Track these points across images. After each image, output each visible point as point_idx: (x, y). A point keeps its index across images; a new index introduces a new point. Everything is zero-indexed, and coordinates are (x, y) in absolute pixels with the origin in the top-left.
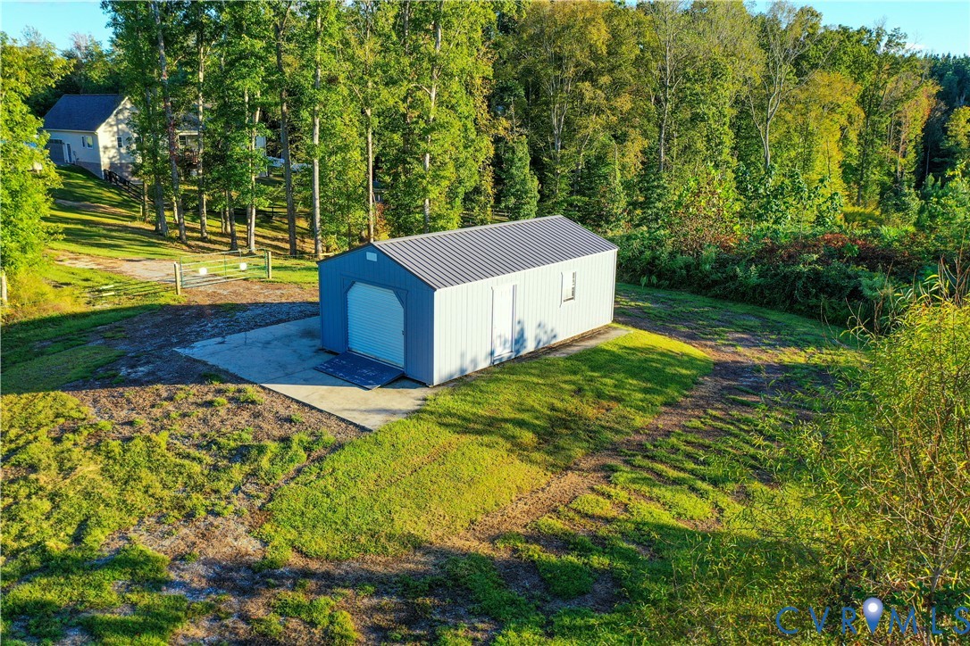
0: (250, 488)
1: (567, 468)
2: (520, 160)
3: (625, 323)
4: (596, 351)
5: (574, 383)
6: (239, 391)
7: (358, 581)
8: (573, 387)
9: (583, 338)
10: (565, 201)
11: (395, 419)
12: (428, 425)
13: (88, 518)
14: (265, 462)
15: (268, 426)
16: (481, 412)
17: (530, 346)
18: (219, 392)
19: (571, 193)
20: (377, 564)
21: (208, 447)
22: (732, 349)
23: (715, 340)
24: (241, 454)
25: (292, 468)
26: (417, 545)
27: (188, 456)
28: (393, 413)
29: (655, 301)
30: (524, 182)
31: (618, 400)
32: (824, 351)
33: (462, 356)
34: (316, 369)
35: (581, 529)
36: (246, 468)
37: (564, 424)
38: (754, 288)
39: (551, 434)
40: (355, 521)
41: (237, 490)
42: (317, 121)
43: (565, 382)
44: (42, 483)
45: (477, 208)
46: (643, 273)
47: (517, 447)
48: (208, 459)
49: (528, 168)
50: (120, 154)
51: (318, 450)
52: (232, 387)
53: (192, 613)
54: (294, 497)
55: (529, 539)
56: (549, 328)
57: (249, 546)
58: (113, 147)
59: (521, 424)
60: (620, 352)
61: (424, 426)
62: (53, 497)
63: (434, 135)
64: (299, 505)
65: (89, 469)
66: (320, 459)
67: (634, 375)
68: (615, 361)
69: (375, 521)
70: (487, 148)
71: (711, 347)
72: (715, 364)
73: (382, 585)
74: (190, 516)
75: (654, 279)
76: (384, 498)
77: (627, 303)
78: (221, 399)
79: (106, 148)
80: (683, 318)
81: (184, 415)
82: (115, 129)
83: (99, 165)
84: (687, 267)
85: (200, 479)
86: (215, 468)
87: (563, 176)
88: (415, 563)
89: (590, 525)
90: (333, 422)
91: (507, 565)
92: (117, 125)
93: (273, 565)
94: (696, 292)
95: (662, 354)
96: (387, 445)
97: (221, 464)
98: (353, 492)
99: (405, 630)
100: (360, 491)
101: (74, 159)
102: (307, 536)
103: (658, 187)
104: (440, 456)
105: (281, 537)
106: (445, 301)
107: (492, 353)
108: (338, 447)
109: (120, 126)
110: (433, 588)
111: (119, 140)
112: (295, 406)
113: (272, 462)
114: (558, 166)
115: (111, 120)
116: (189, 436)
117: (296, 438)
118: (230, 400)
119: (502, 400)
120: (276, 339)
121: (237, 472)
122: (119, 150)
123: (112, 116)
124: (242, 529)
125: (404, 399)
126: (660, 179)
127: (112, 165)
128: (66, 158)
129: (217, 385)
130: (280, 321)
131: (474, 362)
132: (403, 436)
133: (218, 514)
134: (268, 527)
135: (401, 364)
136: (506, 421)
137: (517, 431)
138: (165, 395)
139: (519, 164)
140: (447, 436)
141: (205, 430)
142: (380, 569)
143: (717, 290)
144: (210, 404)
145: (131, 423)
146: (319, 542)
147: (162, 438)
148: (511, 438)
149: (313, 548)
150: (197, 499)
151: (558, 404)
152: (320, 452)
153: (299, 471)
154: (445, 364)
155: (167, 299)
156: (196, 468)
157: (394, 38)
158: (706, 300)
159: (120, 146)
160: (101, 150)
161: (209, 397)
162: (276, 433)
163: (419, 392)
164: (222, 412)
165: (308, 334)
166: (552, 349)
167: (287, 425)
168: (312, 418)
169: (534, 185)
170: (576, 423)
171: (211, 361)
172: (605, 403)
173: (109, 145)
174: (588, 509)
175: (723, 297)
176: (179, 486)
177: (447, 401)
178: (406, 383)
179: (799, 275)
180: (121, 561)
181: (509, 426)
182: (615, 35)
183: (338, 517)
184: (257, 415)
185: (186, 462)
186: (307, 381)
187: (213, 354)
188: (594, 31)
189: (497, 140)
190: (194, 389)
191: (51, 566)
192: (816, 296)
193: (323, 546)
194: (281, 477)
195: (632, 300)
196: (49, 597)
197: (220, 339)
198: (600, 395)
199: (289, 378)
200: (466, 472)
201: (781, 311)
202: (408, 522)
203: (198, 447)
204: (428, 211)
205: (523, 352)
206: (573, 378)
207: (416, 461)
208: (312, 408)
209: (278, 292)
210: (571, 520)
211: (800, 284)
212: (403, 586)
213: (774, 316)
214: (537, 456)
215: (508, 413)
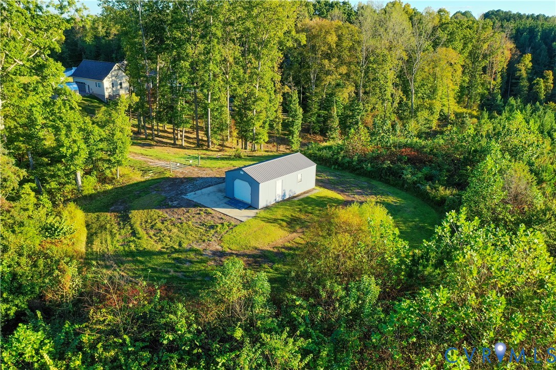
0: (216, 235)
1: (294, 232)
2: (294, 101)
3: (321, 186)
4: (308, 198)
5: (299, 208)
6: (206, 210)
7: (244, 255)
8: (298, 210)
9: (305, 193)
10: (317, 113)
11: (249, 218)
12: (259, 221)
13: (180, 242)
14: (218, 229)
15: (217, 220)
16: (272, 217)
17: (287, 197)
18: (200, 210)
19: (320, 110)
20: (248, 252)
21: (203, 225)
22: (353, 196)
23: (349, 192)
24: (212, 227)
25: (225, 231)
26: (256, 249)
27: (199, 228)
28: (249, 217)
29: (335, 176)
30: (296, 111)
31: (311, 213)
32: (383, 197)
33: (267, 201)
34: (225, 203)
35: (295, 245)
36: (214, 231)
37: (295, 220)
38: (370, 172)
39: (290, 223)
40: (241, 243)
41: (213, 235)
42: (210, 93)
43: (297, 208)
44: (165, 233)
45: (275, 124)
46: (334, 164)
47: (281, 226)
48: (205, 229)
49: (298, 104)
50: (113, 91)
51: (231, 227)
52: (204, 209)
53: (211, 260)
54: (227, 237)
55: (282, 248)
56: (293, 191)
57: (219, 248)
58: (110, 88)
59: (282, 220)
60: (315, 198)
61: (257, 220)
62: (169, 237)
63: (258, 103)
64: (228, 239)
65: (175, 230)
66: (232, 229)
67: (318, 205)
68: (313, 201)
69: (246, 243)
70: (280, 98)
71: (347, 195)
72: (345, 201)
73: (249, 256)
74: (204, 241)
75: (336, 167)
76: (248, 238)
77: (325, 177)
78: (202, 212)
79: (107, 88)
80: (341, 183)
81: (193, 217)
82: (111, 79)
83: (104, 96)
84: (348, 162)
85: (204, 233)
86: (206, 230)
87: (315, 102)
88: (255, 252)
89: (297, 245)
90: (233, 219)
91: (276, 253)
92: (112, 77)
93: (224, 251)
94: (351, 172)
95: (329, 199)
96: (248, 225)
97: (208, 229)
98: (241, 236)
99: (254, 264)
100: (242, 236)
101: (91, 91)
102: (231, 246)
103: (357, 109)
104: (261, 228)
105: (226, 246)
106: (262, 187)
107: (276, 200)
108: (236, 226)
109: (113, 78)
110: (260, 257)
111: (113, 84)
112: (222, 215)
113: (220, 229)
114: (314, 97)
115: (109, 75)
116: (197, 223)
117: (225, 223)
118: (204, 212)
119: (279, 214)
120: (211, 193)
121: (212, 231)
122: (112, 89)
123: (110, 74)
124: (216, 244)
125: (252, 213)
126: (358, 106)
127: (110, 96)
128: (87, 91)
129: (199, 208)
130: (209, 186)
131: (270, 202)
132: (252, 223)
133: (210, 241)
134: (222, 244)
135: (250, 203)
136: (279, 219)
137: (281, 222)
138: (186, 211)
139: (294, 103)
140: (263, 223)
141: (200, 221)
142: (248, 253)
143: (358, 172)
144: (199, 214)
145: (180, 219)
146: (234, 247)
147: (190, 223)
148: (280, 224)
149: (233, 248)
150: (204, 238)
151: (293, 215)
152: (232, 227)
153: (227, 231)
154: (262, 204)
155: (168, 175)
156: (202, 231)
157: (241, 59)
158: (354, 175)
159: (113, 87)
160: (105, 89)
161: (198, 212)
162: (219, 222)
163: (255, 211)
164: (203, 216)
165: (220, 191)
166: (294, 197)
167: (221, 220)
168: (228, 218)
169: (300, 111)
170: (298, 220)
171: (195, 200)
172: (307, 214)
173: (108, 87)
174: (297, 241)
175: (359, 174)
176: (199, 234)
177: (263, 214)
178: (252, 208)
179: (384, 168)
180: (191, 250)
181: (279, 221)
182: (340, 37)
183: (238, 242)
184: (213, 217)
185: (199, 229)
186: (224, 207)
187: (194, 198)
188: (330, 38)
189: (284, 95)
190: (193, 209)
191: (176, 251)
192: (389, 176)
193: (235, 248)
194: (223, 233)
195: (327, 176)
196: (180, 256)
197: (194, 193)
198: (306, 212)
199: (218, 206)
200: (268, 232)
201: (377, 180)
202: (254, 243)
203: (200, 225)
204: (255, 132)
205: (285, 199)
206: (299, 207)
207: (255, 229)
208: (227, 215)
209: (205, 172)
210: (293, 244)
211: (384, 171)
212: (253, 256)
213: (374, 183)
214: (286, 229)
215: (279, 217)
